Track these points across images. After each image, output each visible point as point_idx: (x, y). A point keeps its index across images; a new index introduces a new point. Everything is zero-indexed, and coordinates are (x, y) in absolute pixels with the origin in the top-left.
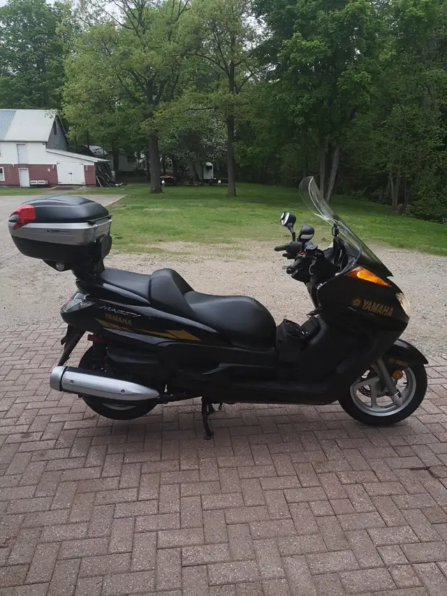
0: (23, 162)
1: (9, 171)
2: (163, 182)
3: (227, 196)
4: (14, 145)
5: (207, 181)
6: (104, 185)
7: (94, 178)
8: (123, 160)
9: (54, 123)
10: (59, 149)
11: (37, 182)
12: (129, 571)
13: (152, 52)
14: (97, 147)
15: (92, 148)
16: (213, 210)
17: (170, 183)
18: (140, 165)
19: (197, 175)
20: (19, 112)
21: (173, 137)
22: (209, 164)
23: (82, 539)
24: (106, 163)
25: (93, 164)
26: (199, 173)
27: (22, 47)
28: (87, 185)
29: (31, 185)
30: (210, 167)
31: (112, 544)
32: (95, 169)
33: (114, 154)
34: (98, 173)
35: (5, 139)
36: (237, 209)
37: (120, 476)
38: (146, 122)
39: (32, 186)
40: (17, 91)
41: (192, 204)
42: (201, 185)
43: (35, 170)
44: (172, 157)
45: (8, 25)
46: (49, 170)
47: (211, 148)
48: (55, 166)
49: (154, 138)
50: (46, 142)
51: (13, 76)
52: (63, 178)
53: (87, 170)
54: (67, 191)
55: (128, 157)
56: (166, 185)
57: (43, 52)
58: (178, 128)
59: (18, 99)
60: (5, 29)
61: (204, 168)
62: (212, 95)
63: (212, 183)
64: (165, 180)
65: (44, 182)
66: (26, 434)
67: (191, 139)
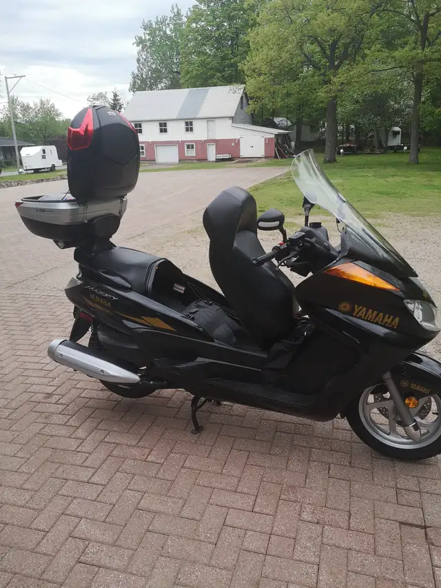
0: (211, 138)
1: (200, 146)
2: (342, 151)
3: (408, 164)
4: (205, 122)
5: (392, 148)
6: (282, 157)
7: (273, 150)
8: (306, 130)
9: (242, 97)
10: (245, 123)
11: (221, 156)
12: (33, 551)
13: (335, 14)
14: (281, 119)
15: (277, 120)
16: (382, 181)
17: (349, 151)
18: (323, 134)
19: (380, 142)
20: (212, 90)
21: (357, 102)
22: (397, 129)
23: (21, 506)
24: (287, 134)
25: (273, 136)
26: (383, 140)
27: (219, 26)
28: (265, 157)
29: (216, 159)
30: (398, 133)
31: (38, 519)
32: (275, 141)
33: (298, 124)
34: (277, 144)
35: (197, 117)
36: (412, 179)
37: (90, 454)
38: (324, 89)
39: (218, 160)
40: (212, 69)
41: (361, 174)
42: (382, 153)
43: (221, 145)
44: (356, 123)
45: (209, 6)
46: (233, 144)
47: (398, 112)
48: (239, 140)
49: (333, 104)
50: (232, 117)
51: (210, 55)
52: (245, 152)
53: (268, 143)
54: (246, 164)
55: (312, 127)
56: (344, 154)
57: (237, 28)
58: (362, 92)
59: (212, 77)
60: (205, 10)
61: (390, 133)
62: (397, 54)
63: (397, 149)
64: (345, 149)
65: (227, 156)
66: (49, 395)
67: (377, 104)
